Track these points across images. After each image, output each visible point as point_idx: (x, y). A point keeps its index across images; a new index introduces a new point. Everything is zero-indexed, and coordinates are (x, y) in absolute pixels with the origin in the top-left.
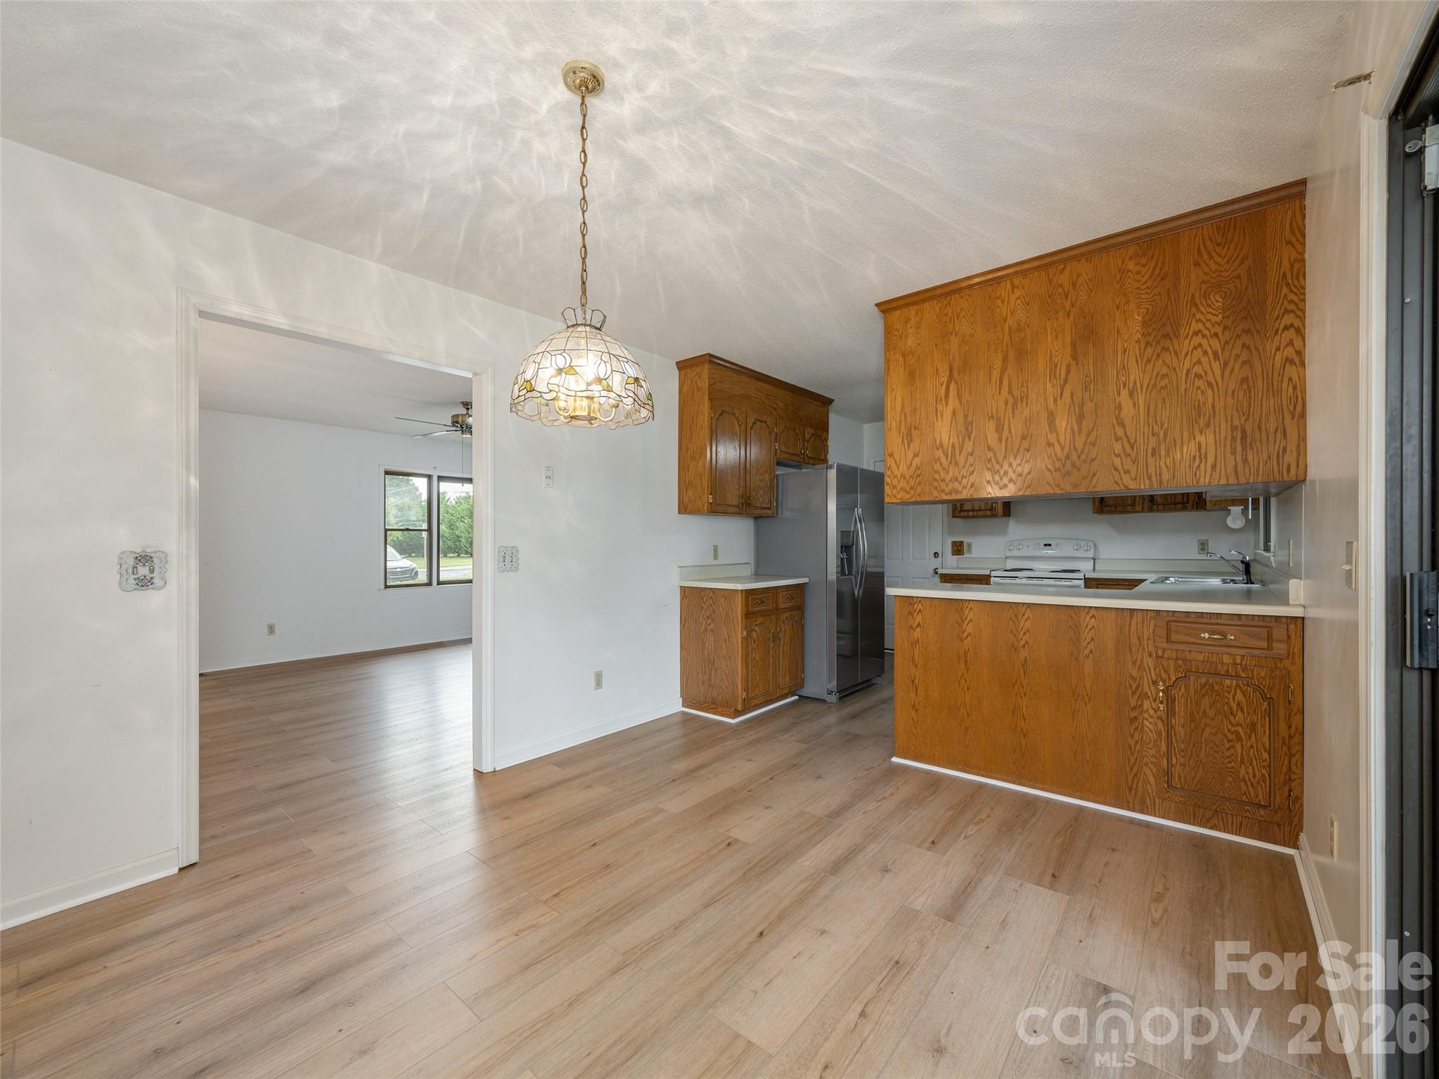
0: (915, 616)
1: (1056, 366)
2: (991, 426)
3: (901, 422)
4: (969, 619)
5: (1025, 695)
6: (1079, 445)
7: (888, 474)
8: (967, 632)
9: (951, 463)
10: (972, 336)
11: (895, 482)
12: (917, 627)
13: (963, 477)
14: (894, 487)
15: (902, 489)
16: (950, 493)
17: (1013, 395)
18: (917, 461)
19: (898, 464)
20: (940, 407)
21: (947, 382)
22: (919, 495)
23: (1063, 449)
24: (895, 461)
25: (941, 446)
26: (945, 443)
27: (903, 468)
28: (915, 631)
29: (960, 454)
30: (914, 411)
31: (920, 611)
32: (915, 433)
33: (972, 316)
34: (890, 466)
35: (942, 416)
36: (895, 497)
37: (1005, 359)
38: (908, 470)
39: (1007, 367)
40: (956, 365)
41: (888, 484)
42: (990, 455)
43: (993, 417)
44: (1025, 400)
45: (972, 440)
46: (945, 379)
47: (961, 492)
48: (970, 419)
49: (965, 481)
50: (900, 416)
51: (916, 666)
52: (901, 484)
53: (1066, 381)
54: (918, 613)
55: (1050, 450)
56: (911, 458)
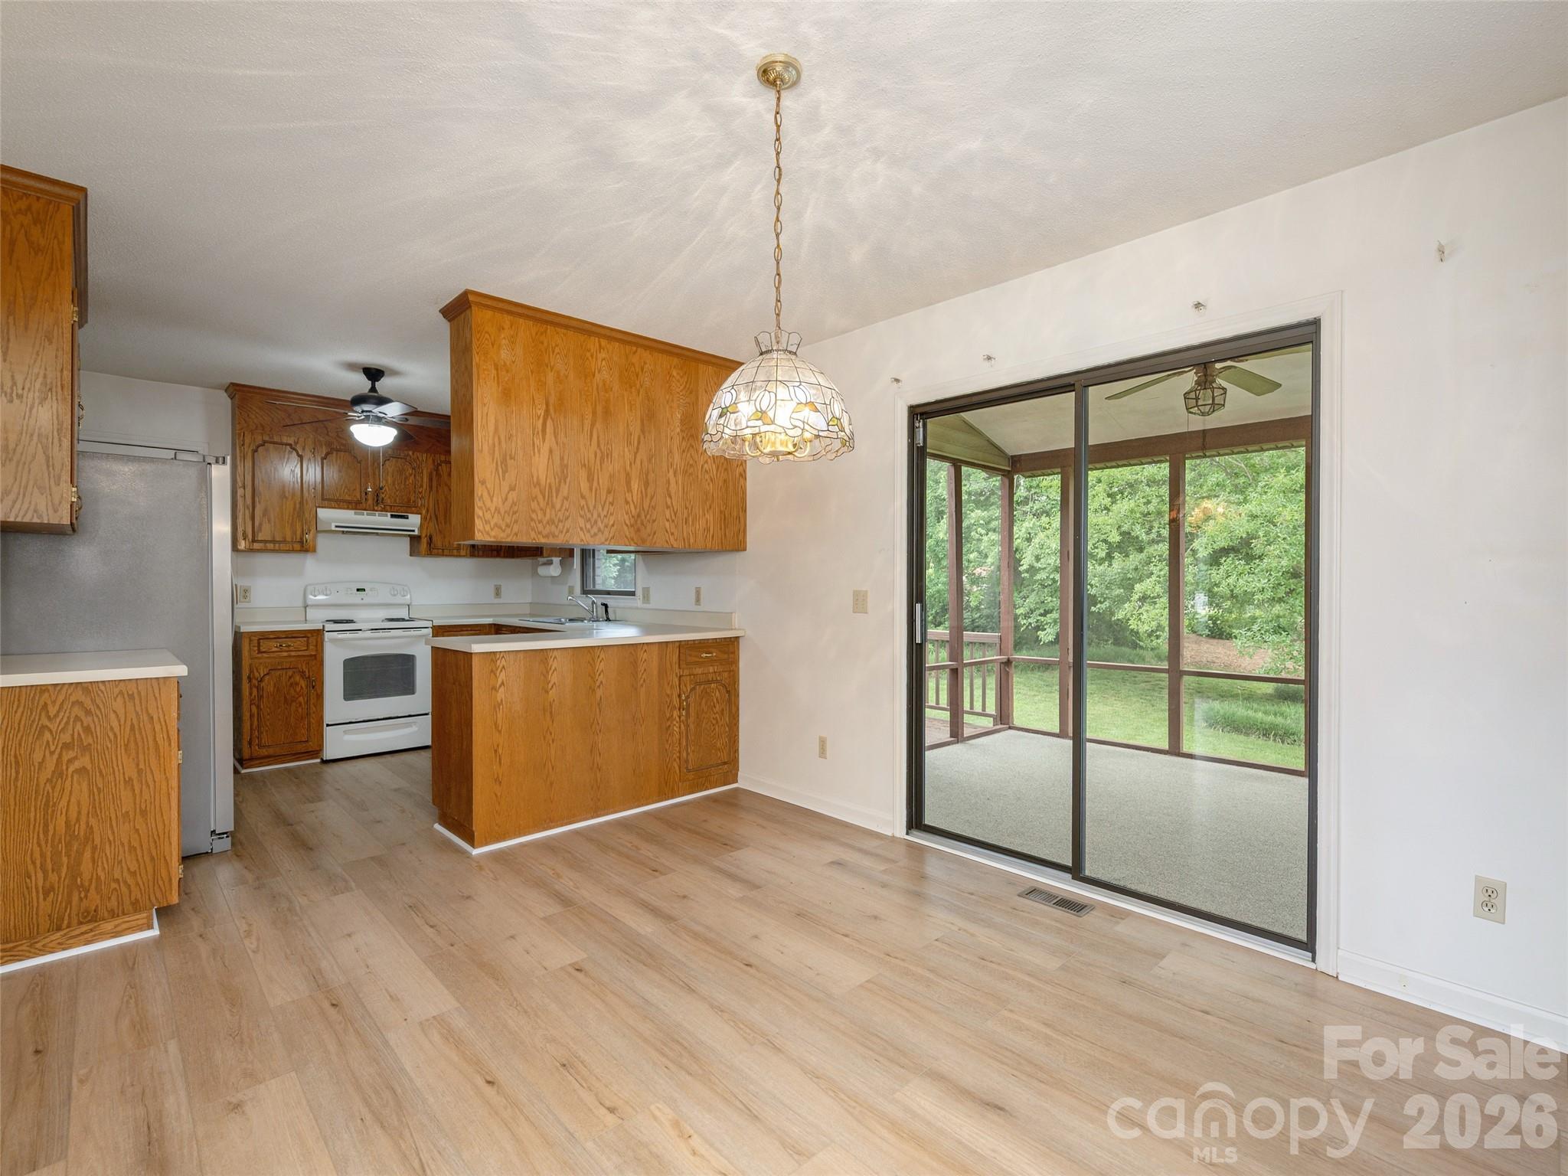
0: (498, 675)
1: (631, 435)
2: (583, 474)
3: (495, 446)
4: (553, 668)
5: (600, 731)
6: (646, 507)
7: (479, 505)
8: (552, 683)
9: (548, 504)
10: (567, 377)
11: (488, 516)
12: (500, 686)
13: (560, 521)
14: (487, 522)
15: (496, 525)
16: (547, 536)
17: (600, 450)
18: (513, 496)
19: (492, 494)
20: (537, 442)
21: (544, 416)
22: (516, 534)
23: (635, 508)
24: (488, 491)
25: (538, 483)
26: (543, 482)
27: (497, 501)
28: (498, 691)
29: (557, 497)
30: (510, 437)
31: (503, 667)
32: (510, 462)
33: (566, 356)
34: (482, 495)
35: (539, 451)
36: (488, 534)
37: (594, 413)
38: (504, 503)
39: (596, 421)
40: (552, 401)
41: (479, 517)
42: (583, 502)
43: (585, 465)
44: (610, 457)
45: (567, 484)
46: (541, 412)
47: (557, 537)
48: (565, 462)
49: (561, 526)
50: (493, 440)
51: (500, 732)
52: (495, 520)
53: (638, 449)
54: (501, 671)
55: (627, 507)
56: (507, 491)
